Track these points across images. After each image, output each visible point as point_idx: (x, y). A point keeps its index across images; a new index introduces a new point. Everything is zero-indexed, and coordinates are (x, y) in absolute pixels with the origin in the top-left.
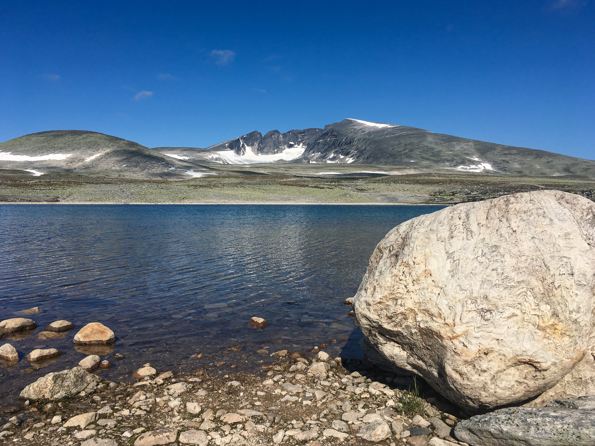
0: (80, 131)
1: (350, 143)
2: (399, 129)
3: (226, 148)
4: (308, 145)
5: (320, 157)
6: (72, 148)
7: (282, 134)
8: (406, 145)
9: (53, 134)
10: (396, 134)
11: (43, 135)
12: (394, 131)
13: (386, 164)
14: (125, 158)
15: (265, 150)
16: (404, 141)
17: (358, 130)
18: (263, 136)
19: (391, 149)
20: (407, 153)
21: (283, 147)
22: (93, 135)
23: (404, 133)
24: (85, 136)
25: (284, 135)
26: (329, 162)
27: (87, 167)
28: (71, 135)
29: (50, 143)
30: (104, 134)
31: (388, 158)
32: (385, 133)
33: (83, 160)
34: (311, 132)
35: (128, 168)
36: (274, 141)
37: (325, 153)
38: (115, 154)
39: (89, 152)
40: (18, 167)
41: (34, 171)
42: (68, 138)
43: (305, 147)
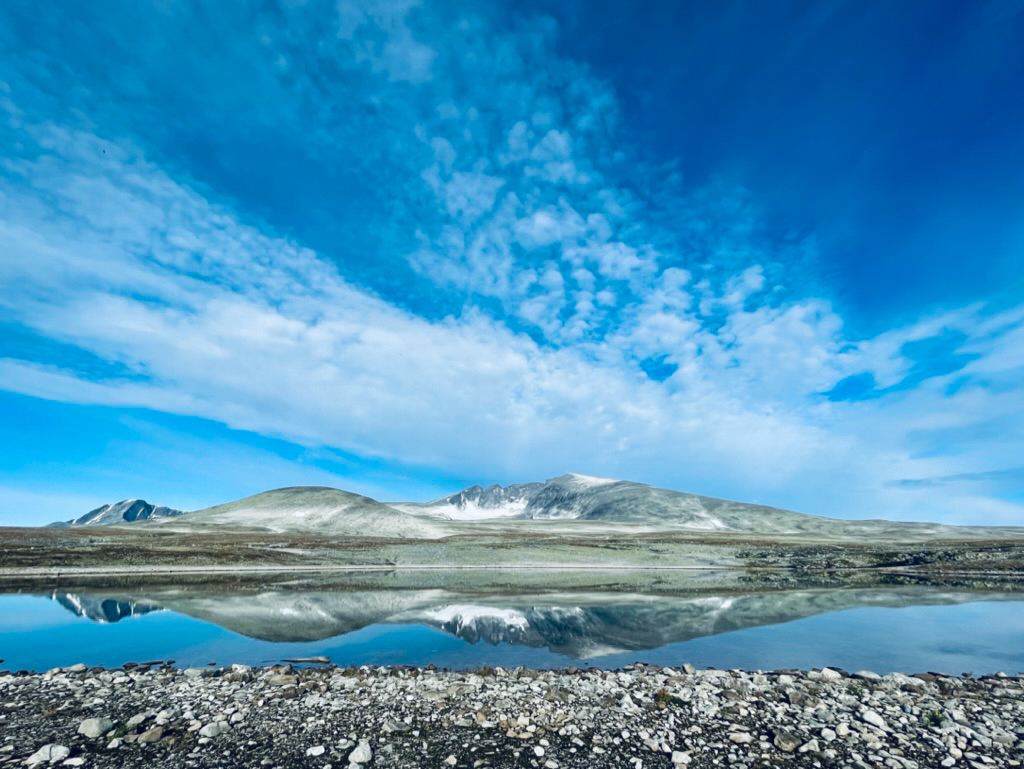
0: (319, 487)
1: (572, 497)
3: (448, 503)
4: (530, 500)
5: (542, 513)
6: (311, 505)
7: (503, 489)
8: (631, 500)
9: (293, 490)
10: (618, 489)
11: (284, 491)
12: (616, 486)
13: (612, 519)
14: (361, 514)
15: (486, 505)
16: (628, 497)
17: (580, 485)
18: (484, 490)
19: (615, 504)
20: (633, 508)
21: (503, 502)
22: (331, 491)
23: (627, 489)
24: (323, 492)
25: (505, 489)
26: (552, 518)
27: (325, 525)
28: (311, 492)
29: (290, 499)
30: (341, 491)
31: (614, 513)
32: (608, 487)
33: (321, 517)
34: (531, 486)
35: (366, 526)
36: (496, 497)
37: (547, 508)
38: (352, 510)
39: (327, 509)
40: (258, 524)
41: (274, 528)
42: (307, 494)
43: (527, 502)
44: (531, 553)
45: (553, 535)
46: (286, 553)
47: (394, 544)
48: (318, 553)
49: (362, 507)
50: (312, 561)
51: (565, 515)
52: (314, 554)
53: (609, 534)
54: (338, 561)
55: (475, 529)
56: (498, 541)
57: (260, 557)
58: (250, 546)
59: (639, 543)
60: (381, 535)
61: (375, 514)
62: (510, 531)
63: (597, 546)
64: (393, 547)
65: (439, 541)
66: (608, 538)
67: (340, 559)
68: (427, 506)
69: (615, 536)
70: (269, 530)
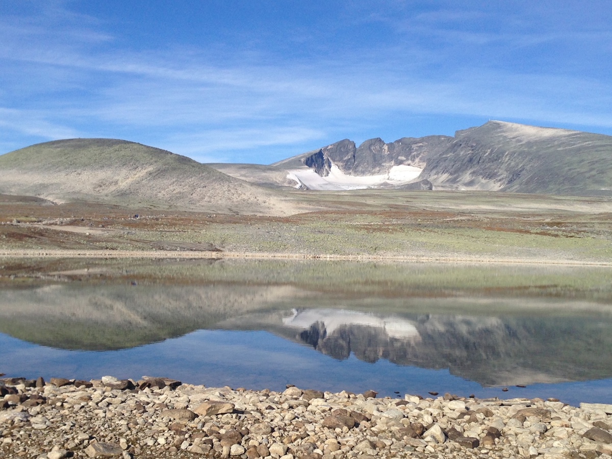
0: (109, 140)
1: (496, 158)
2: (579, 137)
3: (302, 165)
4: (429, 161)
5: (448, 181)
6: (100, 165)
7: (387, 144)
8: (593, 163)
9: (72, 143)
10: (574, 144)
11: (58, 145)
12: (571, 141)
13: (559, 192)
14: (174, 180)
15: (360, 169)
16: (590, 157)
17: (510, 139)
18: (357, 146)
19: (567, 169)
20: (594, 176)
21: (387, 164)
22: (127, 145)
23: (589, 144)
24: (117, 147)
25: (391, 146)
26: (463, 189)
27: (123, 194)
28: (98, 146)
29: (69, 157)
30: (142, 145)
31: (563, 183)
32: (556, 143)
33: (116, 183)
34: (432, 140)
35: (181, 196)
36: (374, 155)
37: (456, 173)
38: (160, 173)
39: (124, 172)
40: (27, 191)
41: (50, 198)
42: (94, 150)
43: (425, 165)
44: (423, 239)
45: (462, 213)
46: (66, 232)
47: (222, 222)
48: (113, 233)
49: (174, 169)
50: (104, 244)
51: (483, 185)
52: (106, 234)
53: (552, 215)
54: (140, 245)
55: (342, 203)
56: (376, 221)
57: (30, 237)
58: (14, 223)
59: (597, 227)
60: (203, 210)
61: (193, 180)
62: (397, 207)
63: (527, 232)
64: (221, 226)
65: (287, 220)
66: (548, 220)
67: (144, 242)
68: (270, 168)
69: (560, 217)
70: (43, 200)
